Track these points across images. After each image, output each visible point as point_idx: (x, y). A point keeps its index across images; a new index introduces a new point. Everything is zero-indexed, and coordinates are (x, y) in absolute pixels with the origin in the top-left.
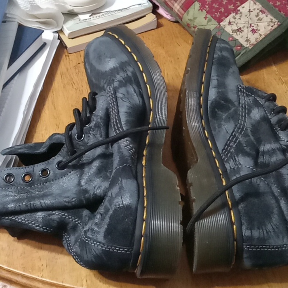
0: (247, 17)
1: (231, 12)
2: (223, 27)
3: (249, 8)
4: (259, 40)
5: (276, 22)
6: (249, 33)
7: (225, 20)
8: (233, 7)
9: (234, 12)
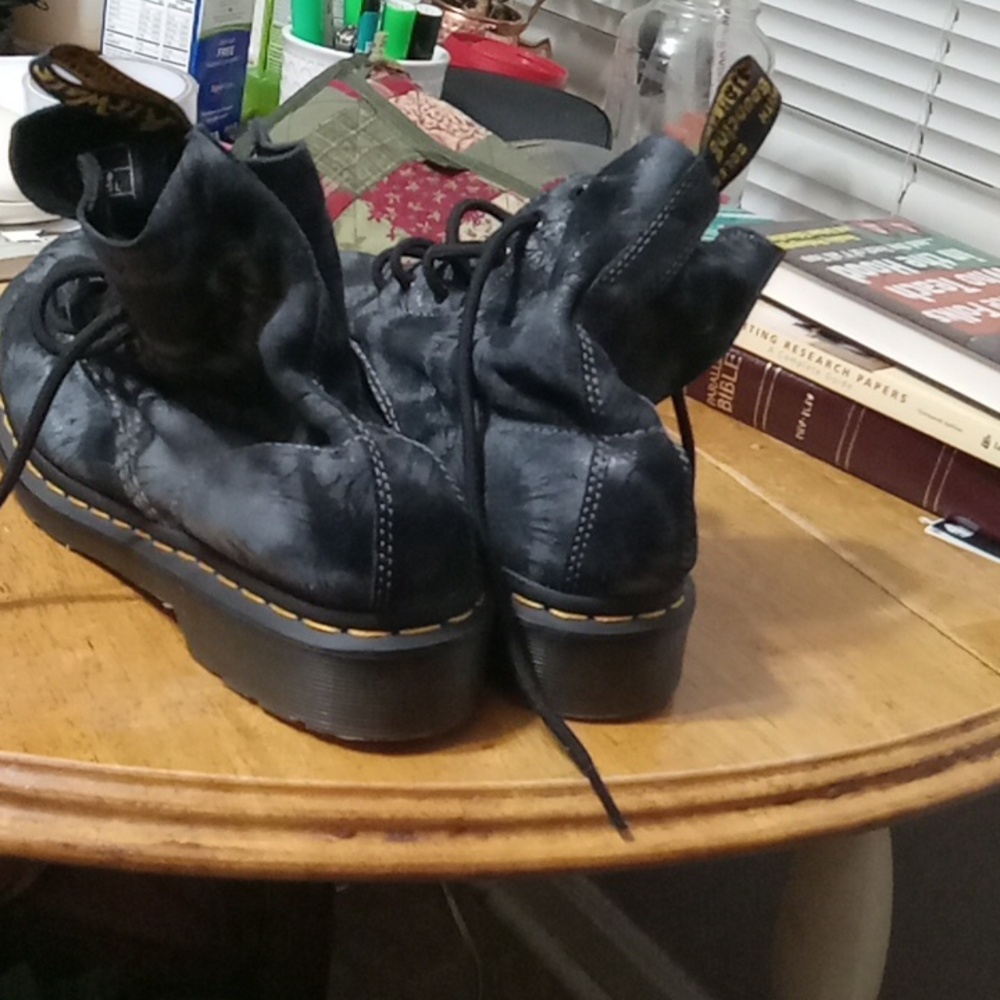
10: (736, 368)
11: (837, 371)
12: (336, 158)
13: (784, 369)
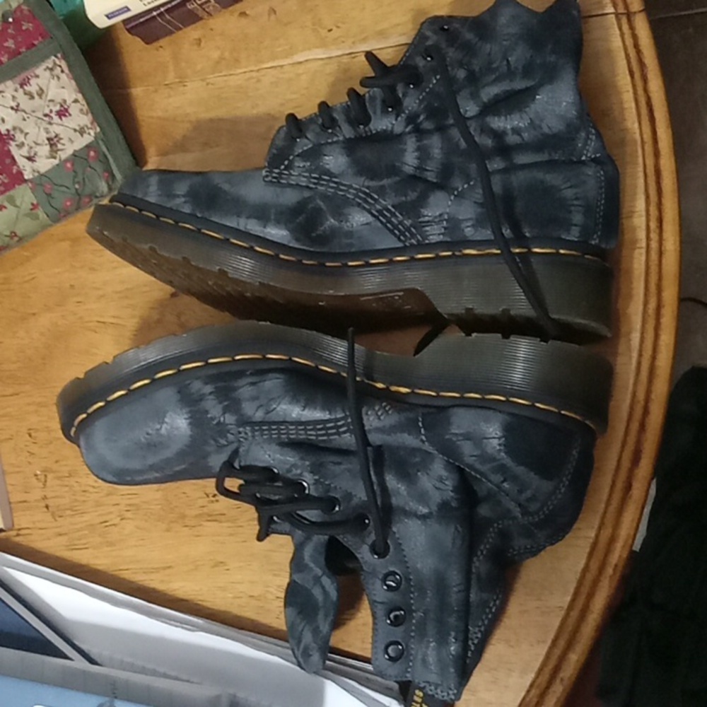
0: (28, 118)
1: (6, 149)
2: (36, 174)
3: (7, 107)
4: (85, 108)
5: (54, 61)
6: (66, 124)
7: (21, 167)
9: (8, 143)
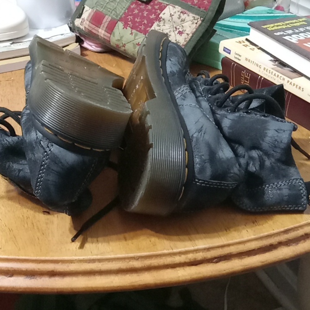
0: (171, 22)
1: (154, 21)
3: (170, 12)
5: (199, 18)
6: (177, 36)
8: (154, 16)
9: (157, 21)
10: (249, 78)
11: (281, 79)
12: (109, 7)
13: (264, 78)
